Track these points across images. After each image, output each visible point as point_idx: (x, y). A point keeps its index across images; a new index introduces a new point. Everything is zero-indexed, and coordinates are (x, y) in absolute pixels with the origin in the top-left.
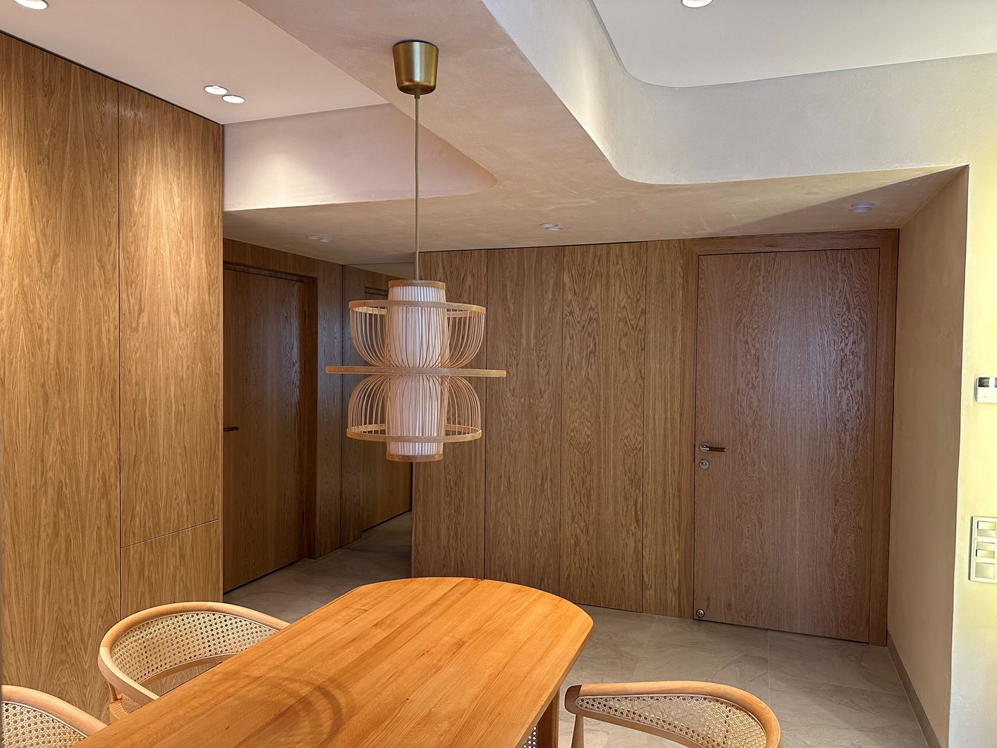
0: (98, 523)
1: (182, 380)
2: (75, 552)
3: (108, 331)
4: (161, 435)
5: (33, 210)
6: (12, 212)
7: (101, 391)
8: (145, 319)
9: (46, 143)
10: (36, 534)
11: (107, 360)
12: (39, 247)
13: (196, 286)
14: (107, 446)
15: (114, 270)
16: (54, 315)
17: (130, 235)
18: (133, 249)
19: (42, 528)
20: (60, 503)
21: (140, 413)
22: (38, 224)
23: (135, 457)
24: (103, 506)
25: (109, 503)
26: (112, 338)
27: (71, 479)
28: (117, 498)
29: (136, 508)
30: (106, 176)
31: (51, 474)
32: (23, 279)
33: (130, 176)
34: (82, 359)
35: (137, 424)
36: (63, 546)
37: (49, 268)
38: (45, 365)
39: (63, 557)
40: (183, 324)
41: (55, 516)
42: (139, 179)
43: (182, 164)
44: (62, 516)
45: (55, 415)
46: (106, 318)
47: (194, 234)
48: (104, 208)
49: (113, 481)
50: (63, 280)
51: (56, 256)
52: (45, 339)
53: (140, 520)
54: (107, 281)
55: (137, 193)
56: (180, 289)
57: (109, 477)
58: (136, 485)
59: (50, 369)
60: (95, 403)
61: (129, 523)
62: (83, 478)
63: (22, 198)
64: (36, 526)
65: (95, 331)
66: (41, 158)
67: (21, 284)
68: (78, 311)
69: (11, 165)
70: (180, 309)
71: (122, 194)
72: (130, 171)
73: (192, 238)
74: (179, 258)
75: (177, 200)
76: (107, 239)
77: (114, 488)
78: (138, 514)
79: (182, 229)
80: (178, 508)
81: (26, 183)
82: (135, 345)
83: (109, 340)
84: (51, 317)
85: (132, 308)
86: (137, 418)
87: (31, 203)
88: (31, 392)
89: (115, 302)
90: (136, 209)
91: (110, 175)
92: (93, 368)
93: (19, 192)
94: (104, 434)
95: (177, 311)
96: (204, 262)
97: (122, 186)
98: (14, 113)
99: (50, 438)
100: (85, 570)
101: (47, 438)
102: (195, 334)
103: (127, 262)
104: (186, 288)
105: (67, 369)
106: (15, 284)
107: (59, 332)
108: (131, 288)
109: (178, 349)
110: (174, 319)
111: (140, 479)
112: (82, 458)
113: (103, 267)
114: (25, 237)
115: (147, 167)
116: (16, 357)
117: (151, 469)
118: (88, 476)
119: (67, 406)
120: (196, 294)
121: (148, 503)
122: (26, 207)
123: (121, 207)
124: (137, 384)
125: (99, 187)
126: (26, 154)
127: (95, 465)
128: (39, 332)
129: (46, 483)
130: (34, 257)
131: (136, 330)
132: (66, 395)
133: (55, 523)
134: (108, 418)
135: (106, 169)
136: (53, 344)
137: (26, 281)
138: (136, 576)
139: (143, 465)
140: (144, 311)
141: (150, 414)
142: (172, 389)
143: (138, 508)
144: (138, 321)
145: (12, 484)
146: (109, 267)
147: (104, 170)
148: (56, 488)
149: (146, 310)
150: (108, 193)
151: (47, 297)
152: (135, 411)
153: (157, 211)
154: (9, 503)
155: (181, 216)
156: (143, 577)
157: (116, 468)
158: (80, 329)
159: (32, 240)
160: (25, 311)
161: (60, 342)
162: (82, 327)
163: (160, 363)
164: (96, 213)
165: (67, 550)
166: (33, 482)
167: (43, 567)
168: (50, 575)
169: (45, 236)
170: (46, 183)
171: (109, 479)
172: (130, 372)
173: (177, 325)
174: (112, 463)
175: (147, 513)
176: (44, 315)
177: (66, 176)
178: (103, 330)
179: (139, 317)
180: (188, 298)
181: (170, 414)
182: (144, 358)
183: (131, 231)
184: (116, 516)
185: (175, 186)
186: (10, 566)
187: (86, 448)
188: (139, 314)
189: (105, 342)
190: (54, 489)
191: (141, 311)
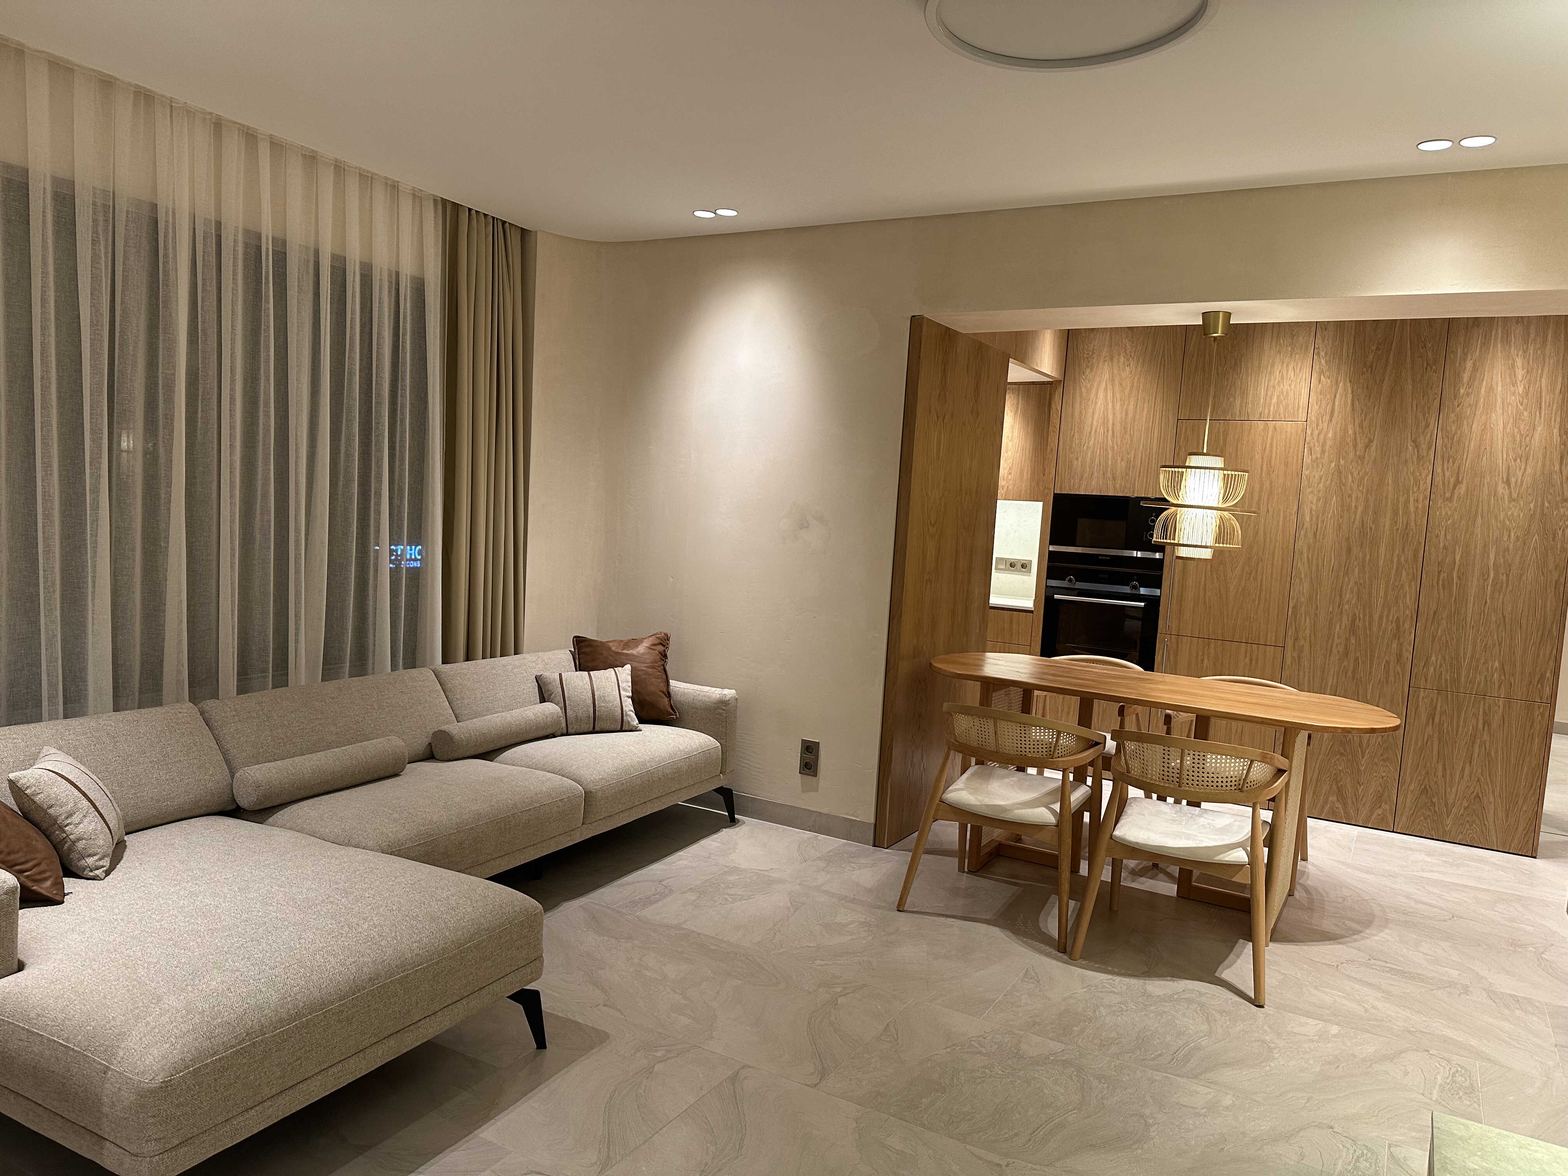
0: (1387, 658)
1: (1508, 549)
2: (1362, 673)
3: (1417, 501)
4: (1471, 599)
5: (1353, 410)
6: (1336, 414)
7: (1403, 549)
8: (1462, 489)
9: (1371, 357)
10: (1329, 648)
11: (1412, 524)
12: (1355, 437)
13: (1540, 456)
14: (1405, 596)
15: (1429, 448)
16: (1363, 488)
17: (1453, 415)
18: (1454, 428)
19: (1334, 646)
20: (1353, 629)
21: (1446, 575)
22: (1356, 420)
23: (1435, 612)
24: (1394, 645)
25: (1401, 644)
26: (1420, 506)
27: (1365, 615)
28: (1410, 643)
29: (1431, 657)
30: (1429, 369)
31: (1346, 607)
32: (1339, 461)
33: (1457, 365)
34: (1386, 522)
35: (1440, 583)
36: (1352, 665)
37: (1363, 451)
38: (1351, 525)
39: (1350, 673)
40: (1515, 496)
41: (1347, 639)
42: (1469, 364)
43: (1532, 336)
44: (1353, 641)
45: (1355, 563)
46: (1415, 489)
47: (1543, 404)
48: (1423, 396)
49: (1407, 626)
50: (1375, 460)
51: (1371, 441)
52: (1353, 505)
53: (1435, 670)
54: (1420, 458)
55: (1466, 377)
56: (1515, 460)
57: (1404, 622)
58: (1434, 638)
59: (1355, 528)
60: (1395, 560)
61: (1421, 668)
62: (1376, 617)
63: (1346, 402)
64: (1330, 642)
65: (1402, 499)
66: (1365, 370)
67: (1338, 465)
68: (1386, 484)
69: (1339, 381)
70: (1513, 480)
71: (1447, 382)
72: (1459, 358)
73: (1540, 408)
74: (1516, 430)
75: (1520, 373)
76: (1424, 423)
77: (1407, 633)
78: (1432, 663)
79: (1525, 401)
80: (1486, 673)
81: (1350, 391)
82: (1447, 514)
83: (1417, 508)
84: (1361, 489)
85: (1446, 480)
86: (1441, 578)
87: (1353, 404)
88: (1336, 544)
89: (1427, 475)
90: (1462, 391)
91: (1434, 367)
92: (1398, 529)
93: (1344, 398)
94: (1402, 586)
95: (1508, 482)
96: (1556, 431)
97: (1447, 373)
98: (1345, 342)
99: (1349, 580)
100: (1370, 691)
101: (1346, 579)
102: (1532, 505)
103: (1446, 440)
104: (1523, 460)
105: (1371, 529)
106: (1333, 465)
107: (1367, 500)
108: (1448, 462)
109: (1504, 520)
110: (1501, 489)
111: (1439, 633)
112: (1377, 601)
113: (1417, 445)
114: (1345, 430)
115: (1480, 350)
116: (1327, 517)
117: (1454, 629)
118: (1381, 617)
119: (1368, 558)
120: (1540, 464)
121: (1447, 657)
122: (1348, 409)
123: (1444, 392)
124: (1445, 548)
125: (1420, 380)
126: (1352, 370)
127: (1389, 610)
128: (1348, 500)
129: (1341, 613)
130: (1351, 444)
131: (1450, 499)
132: (1367, 550)
133: (1346, 645)
134: (1408, 574)
135: (1430, 362)
136: (1360, 509)
137: (1342, 462)
138: (1424, 718)
139: (1444, 622)
140: (1461, 482)
141: (1459, 578)
142: (1492, 557)
143: (1433, 658)
144: (1453, 492)
145: (1314, 606)
146: (1424, 446)
147: (1428, 364)
148: (1350, 619)
149: (1465, 482)
150: (1430, 383)
151: (1359, 474)
152: (1439, 572)
153: (1491, 389)
154: (1310, 619)
155: (1525, 387)
156: (1433, 722)
157: (1412, 616)
158: (1387, 497)
159: (1350, 432)
160: (1338, 484)
161: (1366, 508)
162: (1390, 496)
163: (1478, 531)
164: (1415, 402)
165: (1354, 669)
166: (1331, 609)
167: (1332, 673)
168: (1337, 682)
169: (1362, 427)
170: (1367, 387)
171: (1403, 625)
172: (1437, 536)
173: (1506, 497)
174: (1408, 612)
175: (1444, 665)
176: (1355, 487)
177: (1387, 378)
178: (1412, 499)
179: (1454, 488)
180: (1525, 469)
181: (1485, 580)
182: (1456, 526)
183: (1453, 412)
184: (1407, 658)
185: (1519, 362)
186: (1306, 664)
187: (1382, 594)
188: (1455, 486)
189: (1412, 508)
190: (1348, 619)
191: (1458, 482)
